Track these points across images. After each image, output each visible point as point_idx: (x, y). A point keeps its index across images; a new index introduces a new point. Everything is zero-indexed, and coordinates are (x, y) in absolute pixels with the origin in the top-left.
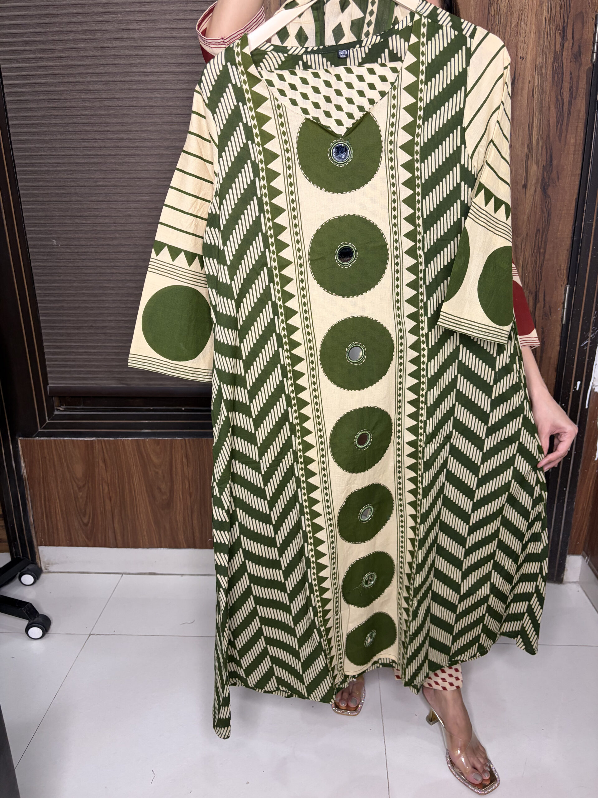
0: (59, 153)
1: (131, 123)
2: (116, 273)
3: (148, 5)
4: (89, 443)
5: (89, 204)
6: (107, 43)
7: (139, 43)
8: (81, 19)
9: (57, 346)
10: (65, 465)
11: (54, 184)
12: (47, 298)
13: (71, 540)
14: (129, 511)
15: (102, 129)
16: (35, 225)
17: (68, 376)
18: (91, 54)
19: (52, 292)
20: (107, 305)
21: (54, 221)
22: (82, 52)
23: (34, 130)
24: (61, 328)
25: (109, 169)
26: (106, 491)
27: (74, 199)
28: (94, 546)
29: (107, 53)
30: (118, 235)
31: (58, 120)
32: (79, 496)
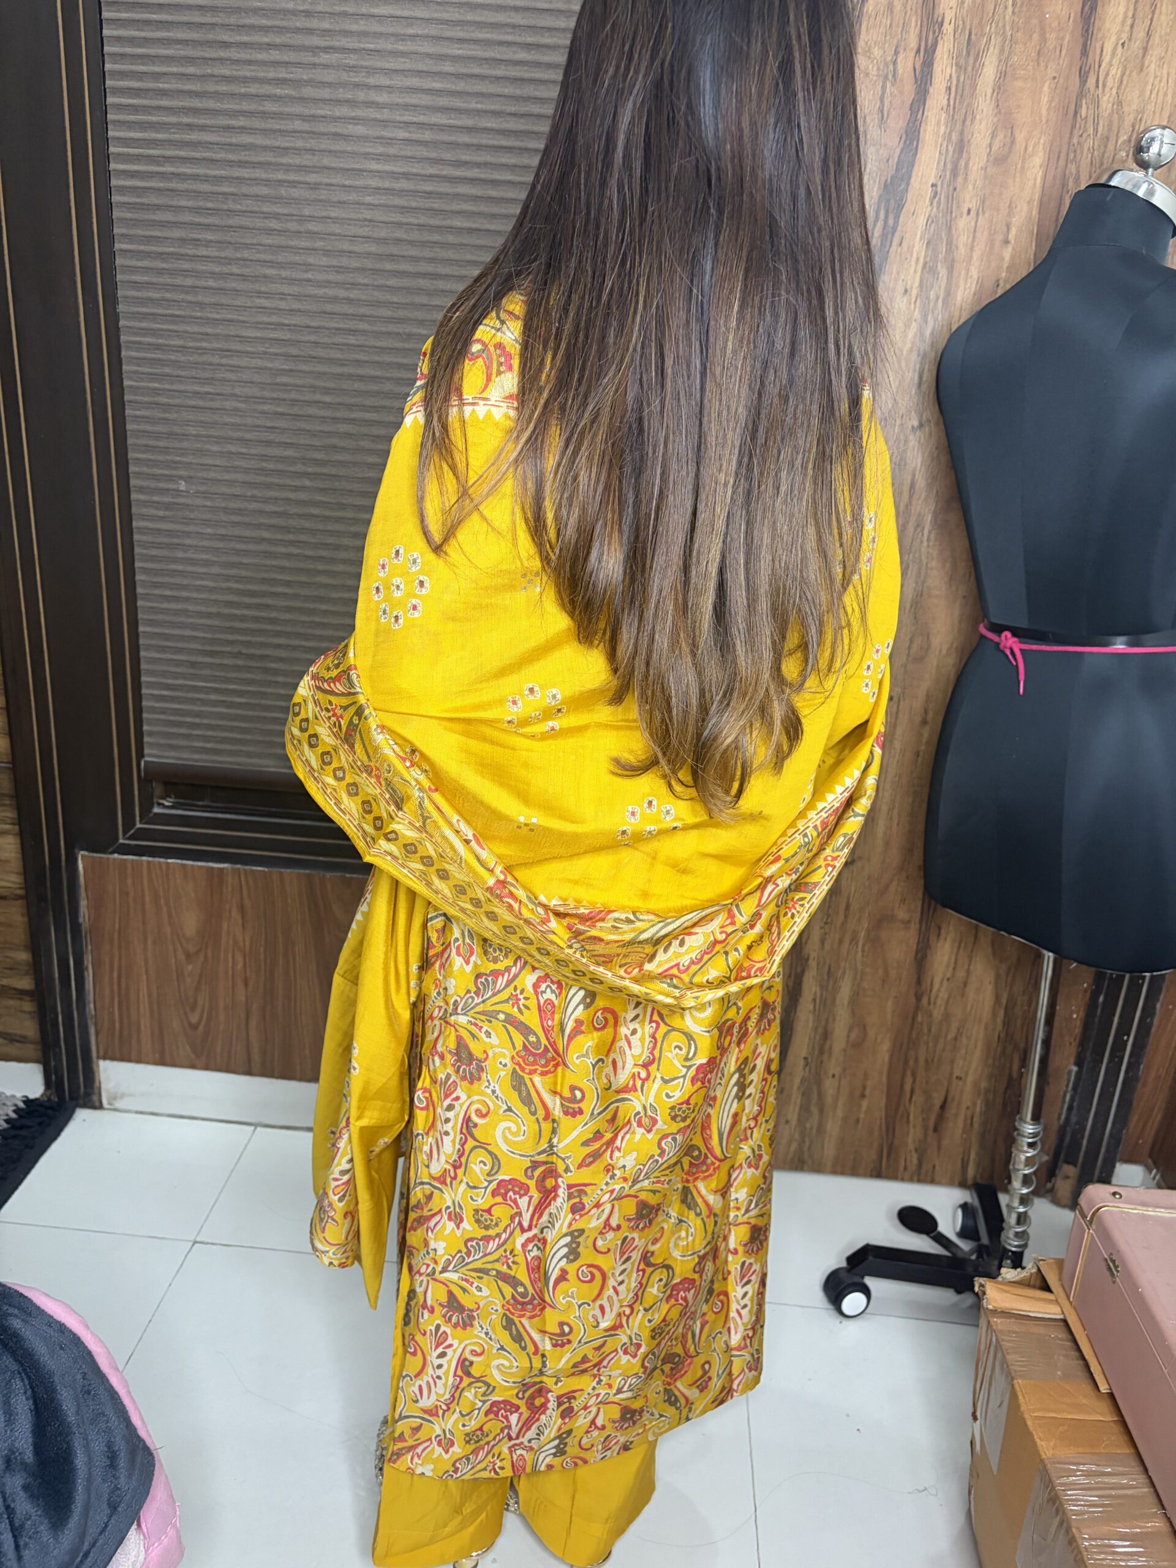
0: (209, 315)
1: (356, 269)
2: (297, 555)
3: (411, 41)
4: (216, 872)
5: (258, 418)
6: (322, 109)
7: (385, 115)
8: (275, 55)
9: (167, 685)
10: (165, 909)
11: (193, 373)
12: (157, 592)
13: (162, 1053)
14: (280, 1010)
15: (298, 277)
16: (147, 448)
17: (183, 743)
18: (290, 127)
19: (166, 579)
20: (274, 615)
21: (185, 444)
22: (272, 121)
23: (164, 266)
24: (180, 651)
25: (302, 353)
26: (240, 966)
27: (228, 404)
28: (207, 1068)
29: (321, 128)
30: (308, 483)
31: (212, 252)
32: (186, 973)
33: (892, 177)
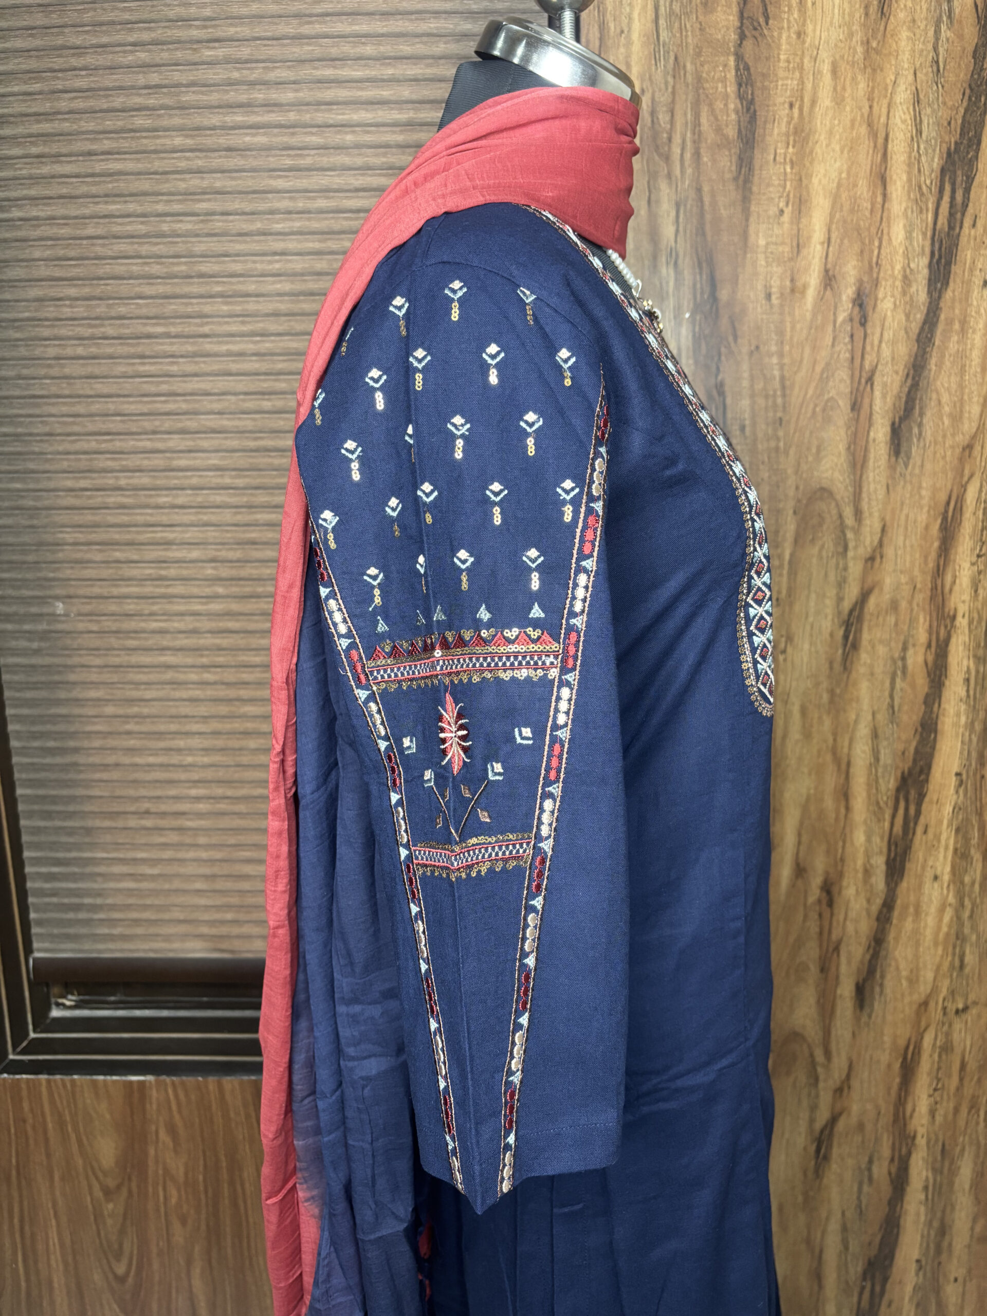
0: (81, 392)
1: (268, 315)
2: (215, 683)
3: (320, 23)
4: (135, 1086)
5: (151, 515)
6: (209, 118)
7: (292, 116)
8: (143, 56)
9: (57, 859)
10: (73, 1137)
11: (64, 465)
12: (36, 744)
14: (229, 1251)
15: (192, 332)
17: (84, 931)
19: (49, 727)
20: (189, 759)
21: (60, 556)
22: (145, 141)
23: (18, 335)
24: (71, 815)
25: (204, 428)
26: (174, 1201)
29: (209, 141)
30: (220, 590)
31: (80, 310)
32: (106, 1213)
33: (956, 143)
